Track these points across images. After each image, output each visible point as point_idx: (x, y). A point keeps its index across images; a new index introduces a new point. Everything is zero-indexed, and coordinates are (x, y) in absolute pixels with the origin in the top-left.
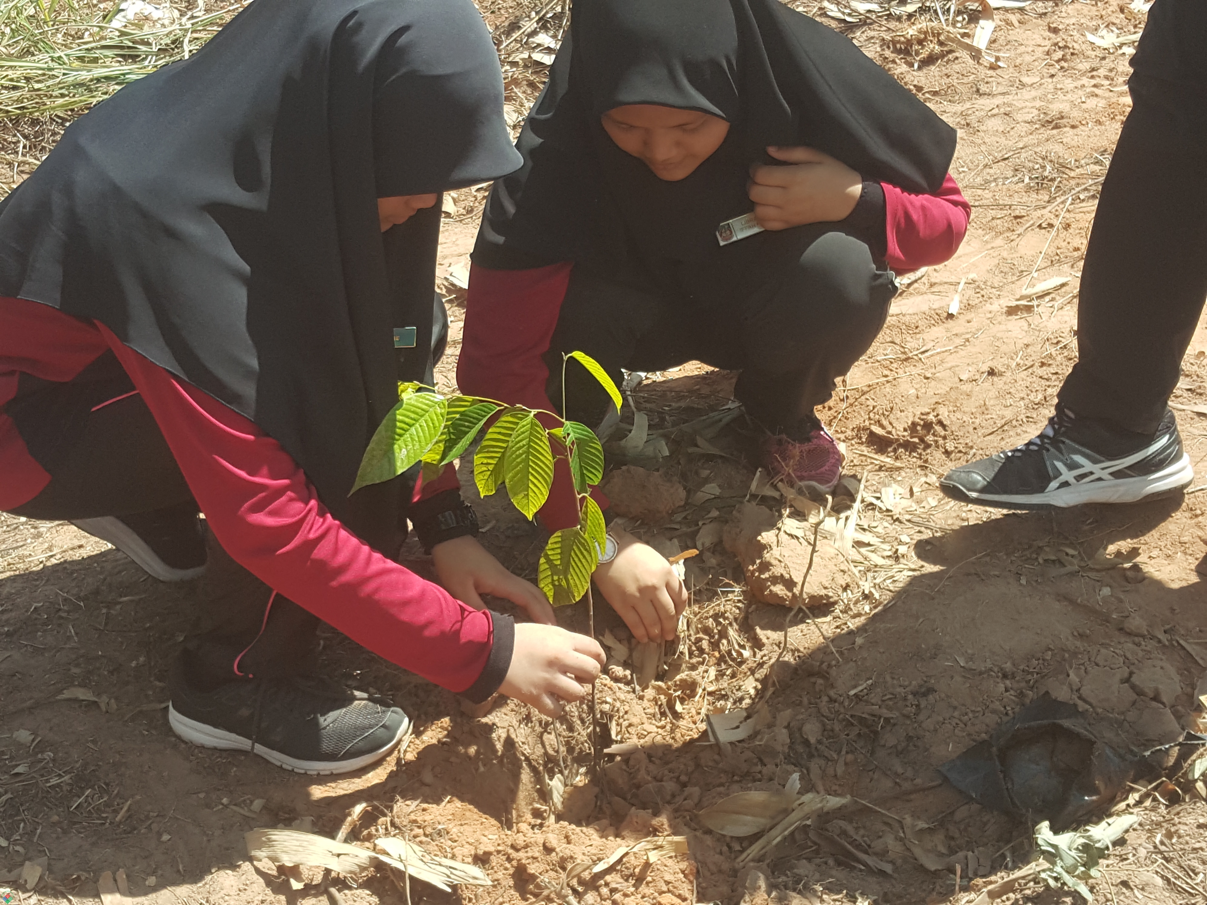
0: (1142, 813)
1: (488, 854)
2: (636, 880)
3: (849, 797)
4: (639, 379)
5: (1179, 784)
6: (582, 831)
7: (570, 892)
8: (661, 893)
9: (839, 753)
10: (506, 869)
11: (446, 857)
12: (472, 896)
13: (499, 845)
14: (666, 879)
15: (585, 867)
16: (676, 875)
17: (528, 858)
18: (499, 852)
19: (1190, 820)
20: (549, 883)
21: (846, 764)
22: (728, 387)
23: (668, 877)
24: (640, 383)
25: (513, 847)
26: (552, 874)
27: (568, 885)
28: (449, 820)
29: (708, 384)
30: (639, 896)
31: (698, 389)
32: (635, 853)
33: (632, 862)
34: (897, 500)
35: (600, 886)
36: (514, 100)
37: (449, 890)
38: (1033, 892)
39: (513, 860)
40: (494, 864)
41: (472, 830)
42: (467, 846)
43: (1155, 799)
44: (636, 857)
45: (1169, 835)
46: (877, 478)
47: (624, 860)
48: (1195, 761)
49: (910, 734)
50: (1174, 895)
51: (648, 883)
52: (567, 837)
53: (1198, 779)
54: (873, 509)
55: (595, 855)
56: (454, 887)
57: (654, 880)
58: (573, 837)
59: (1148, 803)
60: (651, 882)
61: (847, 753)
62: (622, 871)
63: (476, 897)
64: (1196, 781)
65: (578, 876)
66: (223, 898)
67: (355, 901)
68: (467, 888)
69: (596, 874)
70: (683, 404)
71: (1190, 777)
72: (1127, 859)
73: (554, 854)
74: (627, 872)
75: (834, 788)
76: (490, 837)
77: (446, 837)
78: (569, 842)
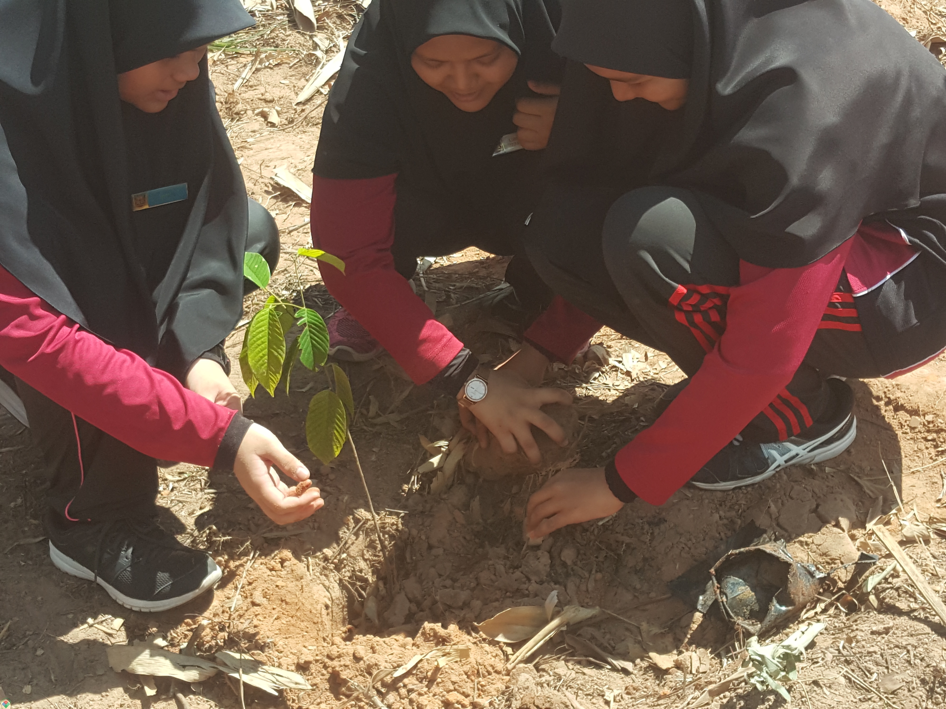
0: (827, 619)
1: (308, 663)
2: (429, 682)
3: (597, 607)
4: (429, 264)
5: (855, 596)
6: (384, 642)
7: (375, 692)
8: (449, 691)
9: (590, 572)
10: (323, 675)
11: (273, 666)
12: (295, 698)
13: (317, 655)
14: (453, 680)
15: (387, 672)
16: (461, 677)
17: (341, 666)
18: (317, 661)
19: (865, 627)
20: (358, 686)
21: (596, 581)
22: (500, 270)
23: (454, 678)
24: (431, 266)
25: (328, 657)
26: (361, 678)
27: (373, 687)
28: (276, 634)
29: (485, 268)
30: (431, 695)
31: (477, 272)
32: (427, 660)
33: (426, 667)
34: (635, 363)
35: (400, 687)
36: (326, 29)
37: (276, 694)
38: (744, 691)
39: (328, 667)
40: (313, 671)
41: (295, 642)
42: (291, 656)
43: (837, 608)
44: (428, 663)
45: (849, 640)
46: (619, 345)
47: (419, 665)
48: (868, 577)
49: (646, 556)
50: (854, 691)
51: (438, 684)
52: (372, 648)
53: (871, 591)
54: (616, 371)
55: (395, 662)
56: (280, 691)
57: (443, 681)
58: (377, 647)
59: (832, 611)
60: (440, 683)
61: (597, 572)
62: (417, 675)
63: (298, 700)
64: (868, 594)
65: (382, 680)
66: (88, 703)
67: (198, 704)
68: (291, 691)
69: (396, 678)
70: (465, 284)
71: (864, 591)
72: (817, 662)
73: (362, 662)
74: (421, 676)
75: (586, 600)
76: (310, 648)
77: (274, 649)
78: (374, 652)
